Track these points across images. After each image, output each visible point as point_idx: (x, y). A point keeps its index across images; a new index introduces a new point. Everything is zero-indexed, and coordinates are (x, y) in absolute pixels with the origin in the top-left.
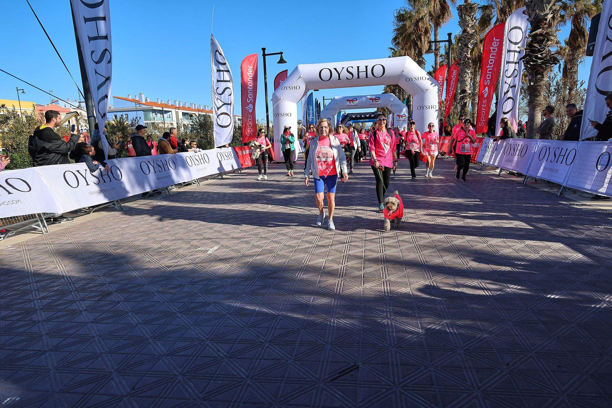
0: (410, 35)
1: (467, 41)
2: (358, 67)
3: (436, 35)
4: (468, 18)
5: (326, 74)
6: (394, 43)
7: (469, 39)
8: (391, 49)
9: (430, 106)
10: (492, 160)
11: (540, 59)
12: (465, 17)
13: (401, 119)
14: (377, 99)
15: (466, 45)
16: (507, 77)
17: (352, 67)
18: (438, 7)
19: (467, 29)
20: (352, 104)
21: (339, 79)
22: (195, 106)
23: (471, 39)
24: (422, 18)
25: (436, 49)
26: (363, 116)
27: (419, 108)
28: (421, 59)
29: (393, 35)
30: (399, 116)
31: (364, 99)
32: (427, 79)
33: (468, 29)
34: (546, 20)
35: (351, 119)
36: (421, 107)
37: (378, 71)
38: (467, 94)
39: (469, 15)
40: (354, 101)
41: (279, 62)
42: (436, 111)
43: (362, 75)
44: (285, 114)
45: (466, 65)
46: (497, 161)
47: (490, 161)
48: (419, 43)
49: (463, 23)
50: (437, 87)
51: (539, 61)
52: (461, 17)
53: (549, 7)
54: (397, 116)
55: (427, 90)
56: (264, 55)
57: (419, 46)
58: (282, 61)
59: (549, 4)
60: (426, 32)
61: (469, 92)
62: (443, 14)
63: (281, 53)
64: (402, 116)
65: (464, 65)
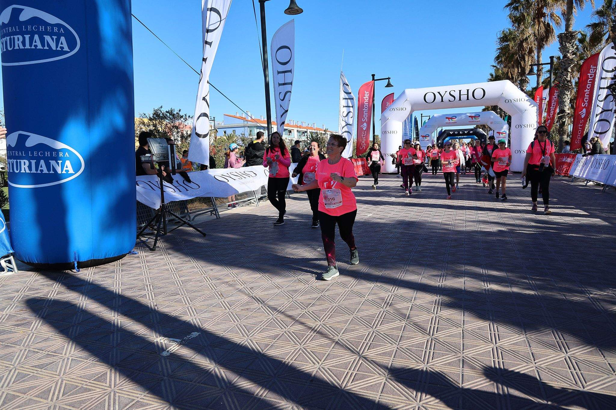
0: (513, 54)
1: (567, 66)
2: (460, 91)
3: (538, 57)
4: (568, 45)
5: (430, 98)
6: (497, 62)
7: (569, 64)
8: (494, 66)
9: (528, 125)
10: (582, 173)
12: (565, 44)
13: (501, 135)
14: (476, 117)
15: (566, 70)
16: (599, 101)
17: (455, 91)
18: (543, 30)
19: (567, 55)
20: (451, 121)
21: (442, 101)
23: (570, 63)
24: (526, 39)
25: (538, 70)
26: (461, 132)
27: (517, 126)
28: (524, 78)
29: (496, 54)
30: (499, 133)
31: (463, 116)
32: (526, 100)
33: (569, 55)
35: (449, 135)
36: (520, 126)
37: (479, 94)
38: (566, 114)
39: (569, 42)
40: (453, 118)
41: (387, 86)
42: (534, 129)
43: (464, 97)
44: (392, 132)
45: (566, 88)
46: (585, 174)
47: (580, 174)
48: (522, 63)
49: (563, 49)
50: (535, 108)
52: (561, 44)
54: (497, 133)
55: (526, 110)
56: (374, 80)
57: (523, 66)
58: (389, 85)
60: (531, 51)
61: (568, 111)
62: (547, 37)
63: (389, 78)
64: (502, 133)
65: (563, 88)
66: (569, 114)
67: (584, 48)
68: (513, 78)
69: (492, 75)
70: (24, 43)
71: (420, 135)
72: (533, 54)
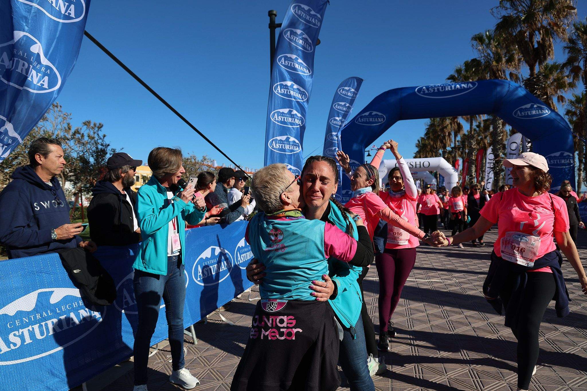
2: (416, 162)
4: (472, 141)
9: (454, 183)
11: (498, 169)
17: (413, 162)
18: (456, 127)
24: (446, 127)
28: (445, 150)
32: (451, 168)
33: (473, 146)
34: (499, 155)
37: (426, 164)
41: (367, 156)
43: (418, 166)
48: (444, 141)
50: (457, 173)
51: (498, 170)
53: (500, 151)
55: (452, 174)
59: (500, 149)
60: (450, 134)
61: (474, 176)
63: (369, 151)
64: (432, 185)
66: (474, 177)
67: (480, 131)
68: (437, 148)
69: (419, 141)
72: (451, 136)
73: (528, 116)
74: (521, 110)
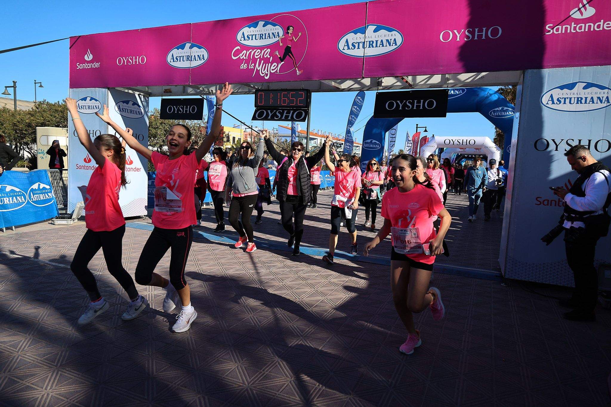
2: (463, 140)
5: (447, 142)
17: (460, 140)
20: (462, 150)
21: (453, 144)
22: (332, 135)
32: (495, 148)
35: (464, 157)
37: (472, 142)
41: (424, 132)
43: (465, 143)
50: (499, 152)
55: (495, 152)
56: (417, 128)
58: (426, 131)
63: (426, 127)
70: (372, 146)
71: (441, 158)
73: (499, 116)
74: (494, 111)
